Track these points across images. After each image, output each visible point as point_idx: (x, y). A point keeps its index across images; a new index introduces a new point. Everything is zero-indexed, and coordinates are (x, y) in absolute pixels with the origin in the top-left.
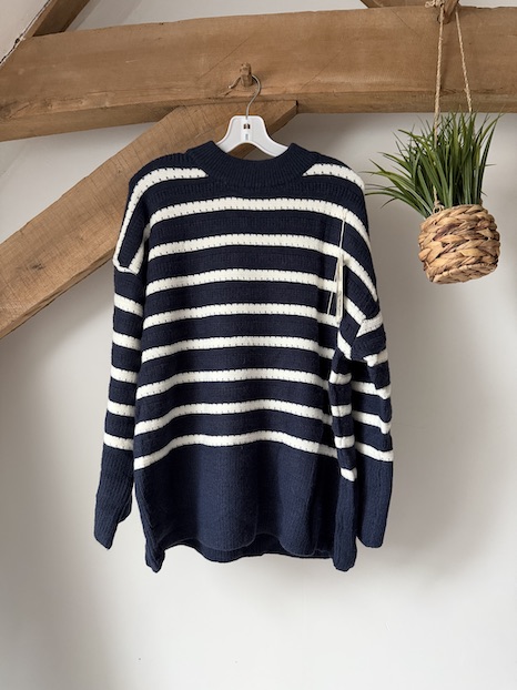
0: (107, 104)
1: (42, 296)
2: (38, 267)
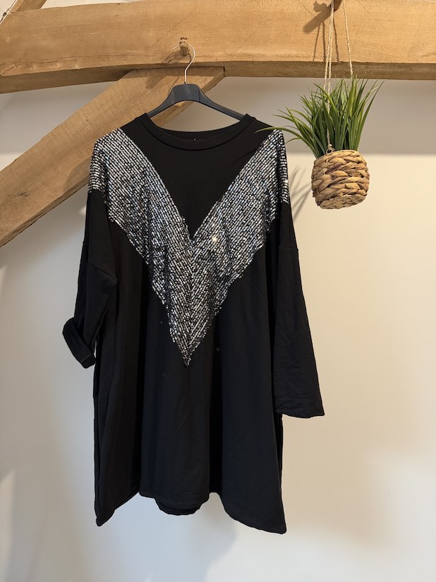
1: (28, 217)
2: (24, 194)
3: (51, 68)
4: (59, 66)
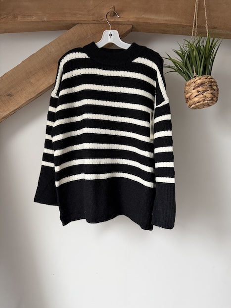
0: (45, 19)
2: (10, 95)
3: (29, 19)
4: (34, 18)
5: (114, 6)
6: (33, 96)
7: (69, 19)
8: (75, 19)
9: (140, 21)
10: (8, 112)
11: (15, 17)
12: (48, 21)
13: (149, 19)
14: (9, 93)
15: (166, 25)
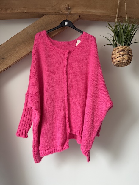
0: (25, 12)
1: (5, 67)
2: (4, 59)
3: (15, 11)
4: (18, 11)
5: (68, 4)
6: (18, 59)
7: (40, 11)
8: (44, 11)
9: (85, 13)
10: (2, 69)
11: (6, 10)
12: (27, 13)
13: (90, 12)
14: (3, 57)
15: (100, 16)
